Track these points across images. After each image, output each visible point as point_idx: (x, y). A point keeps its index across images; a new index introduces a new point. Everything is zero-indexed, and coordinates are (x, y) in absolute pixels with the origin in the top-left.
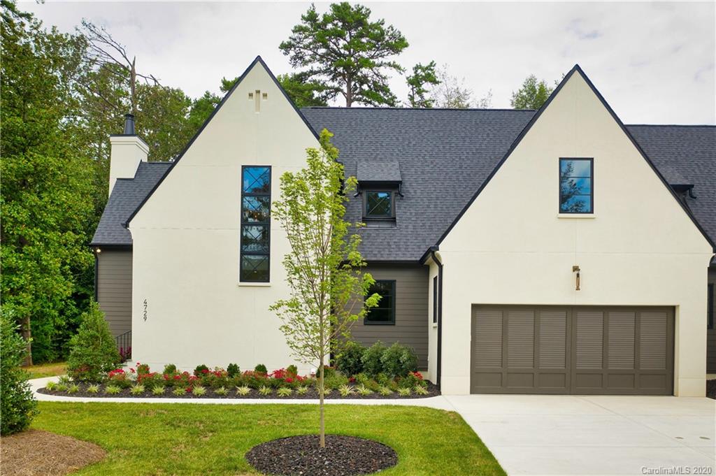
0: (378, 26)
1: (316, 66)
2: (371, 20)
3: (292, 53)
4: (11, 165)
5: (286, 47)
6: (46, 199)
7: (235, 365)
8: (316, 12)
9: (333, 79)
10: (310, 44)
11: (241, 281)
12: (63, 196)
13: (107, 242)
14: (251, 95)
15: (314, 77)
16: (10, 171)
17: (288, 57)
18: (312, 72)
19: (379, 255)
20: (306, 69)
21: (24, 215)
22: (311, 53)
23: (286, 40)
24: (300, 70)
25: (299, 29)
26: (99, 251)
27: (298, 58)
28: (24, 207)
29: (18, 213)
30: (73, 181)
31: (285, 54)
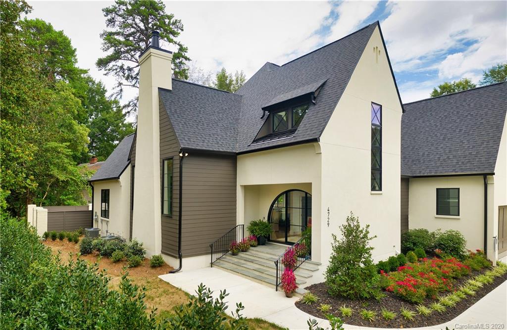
14: (374, 49)
26: (186, 155)
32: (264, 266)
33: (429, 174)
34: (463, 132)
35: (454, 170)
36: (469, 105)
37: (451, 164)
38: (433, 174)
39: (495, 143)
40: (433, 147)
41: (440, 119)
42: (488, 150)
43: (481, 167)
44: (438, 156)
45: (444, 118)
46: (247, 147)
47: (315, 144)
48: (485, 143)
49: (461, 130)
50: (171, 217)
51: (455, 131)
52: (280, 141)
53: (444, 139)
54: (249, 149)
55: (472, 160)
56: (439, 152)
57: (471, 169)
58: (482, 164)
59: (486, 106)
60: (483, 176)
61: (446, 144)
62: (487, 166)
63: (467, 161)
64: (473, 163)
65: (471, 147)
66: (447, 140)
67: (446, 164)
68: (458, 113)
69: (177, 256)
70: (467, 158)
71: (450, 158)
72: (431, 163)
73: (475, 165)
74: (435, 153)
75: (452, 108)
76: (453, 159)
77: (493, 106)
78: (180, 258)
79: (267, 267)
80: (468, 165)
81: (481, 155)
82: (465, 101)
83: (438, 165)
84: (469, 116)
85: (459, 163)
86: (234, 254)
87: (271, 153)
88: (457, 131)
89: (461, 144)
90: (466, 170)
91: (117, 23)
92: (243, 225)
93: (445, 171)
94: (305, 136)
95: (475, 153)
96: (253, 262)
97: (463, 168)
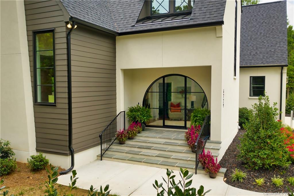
32: (166, 151)
33: (246, 65)
34: (262, 35)
35: (262, 63)
36: (262, 15)
37: (259, 58)
38: (249, 65)
39: (284, 44)
40: (244, 45)
41: (245, 23)
42: (281, 49)
43: (279, 60)
44: (249, 52)
45: (248, 23)
46: (131, 28)
47: (218, 27)
48: (278, 44)
49: (261, 33)
50: (55, 106)
51: (257, 34)
52: (175, 23)
53: (251, 39)
54: (134, 29)
55: (272, 56)
56: (249, 49)
57: (273, 62)
58: (279, 59)
59: (274, 17)
60: (281, 67)
61: (253, 43)
62: (282, 60)
63: (269, 56)
64: (273, 57)
65: (270, 46)
66: (253, 40)
67: (256, 58)
68: (256, 20)
69: (68, 152)
70: (269, 54)
71: (258, 53)
72: (246, 57)
73: (275, 59)
74: (247, 49)
75: (252, 16)
76: (260, 55)
77: (278, 17)
78: (72, 154)
79: (168, 151)
80: (270, 59)
81: (278, 52)
82: (259, 11)
83: (250, 58)
84: (264, 23)
85: (265, 58)
86: (121, 143)
87: (162, 35)
88: (258, 33)
89: (263, 43)
90: (270, 62)
92: (124, 112)
93: (256, 63)
94: (205, 19)
95: (273, 51)
96: (150, 149)
97: (268, 61)
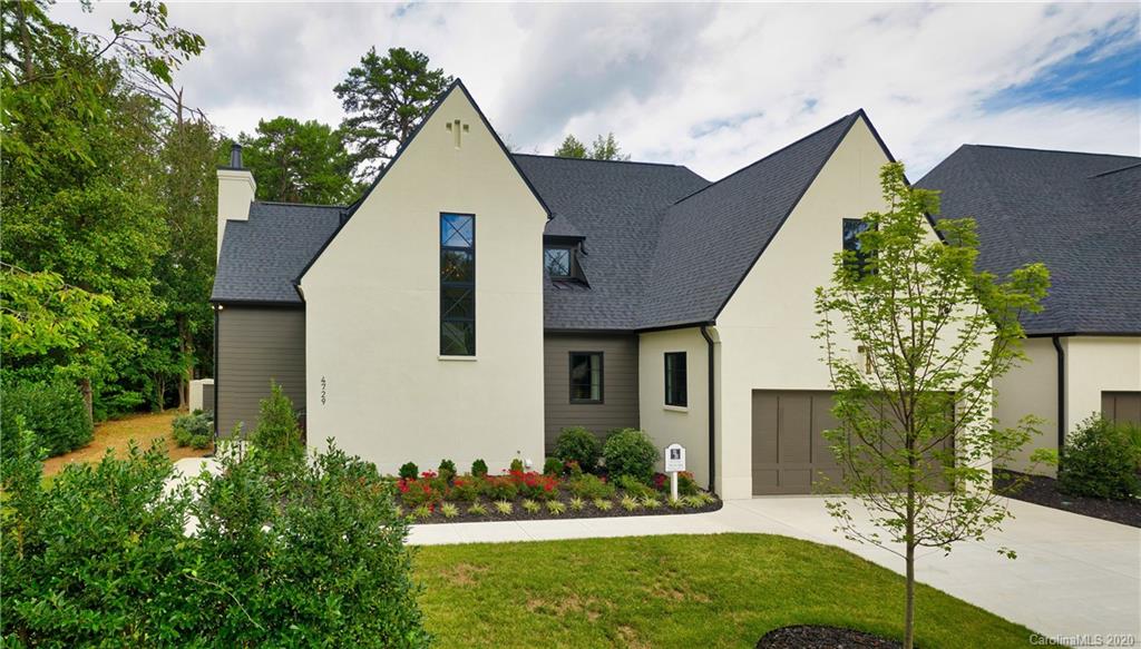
0: (434, 75)
1: (368, 112)
2: (430, 68)
3: (346, 97)
4: (77, 197)
5: (340, 90)
6: (116, 240)
7: (450, 462)
8: (377, 54)
9: (381, 128)
10: (365, 88)
11: (441, 354)
12: (136, 237)
13: (231, 298)
14: (449, 126)
15: (365, 124)
16: (74, 204)
17: (342, 101)
18: (365, 118)
19: (585, 323)
20: (359, 114)
21: (91, 258)
22: (365, 98)
23: (343, 83)
24: (352, 115)
25: (356, 73)
26: (221, 307)
27: (351, 104)
28: (92, 249)
29: (84, 256)
30: (142, 220)
31: (339, 97)
91: (360, 104)
